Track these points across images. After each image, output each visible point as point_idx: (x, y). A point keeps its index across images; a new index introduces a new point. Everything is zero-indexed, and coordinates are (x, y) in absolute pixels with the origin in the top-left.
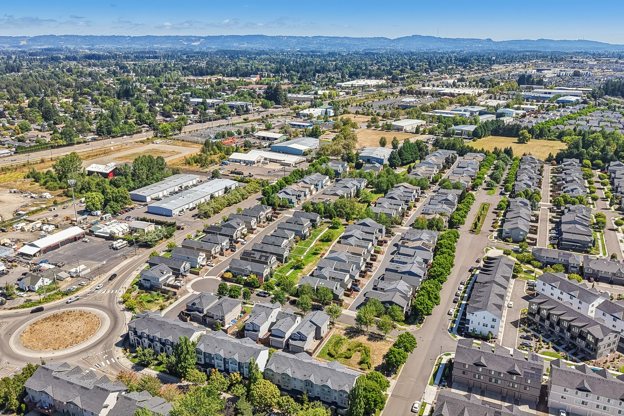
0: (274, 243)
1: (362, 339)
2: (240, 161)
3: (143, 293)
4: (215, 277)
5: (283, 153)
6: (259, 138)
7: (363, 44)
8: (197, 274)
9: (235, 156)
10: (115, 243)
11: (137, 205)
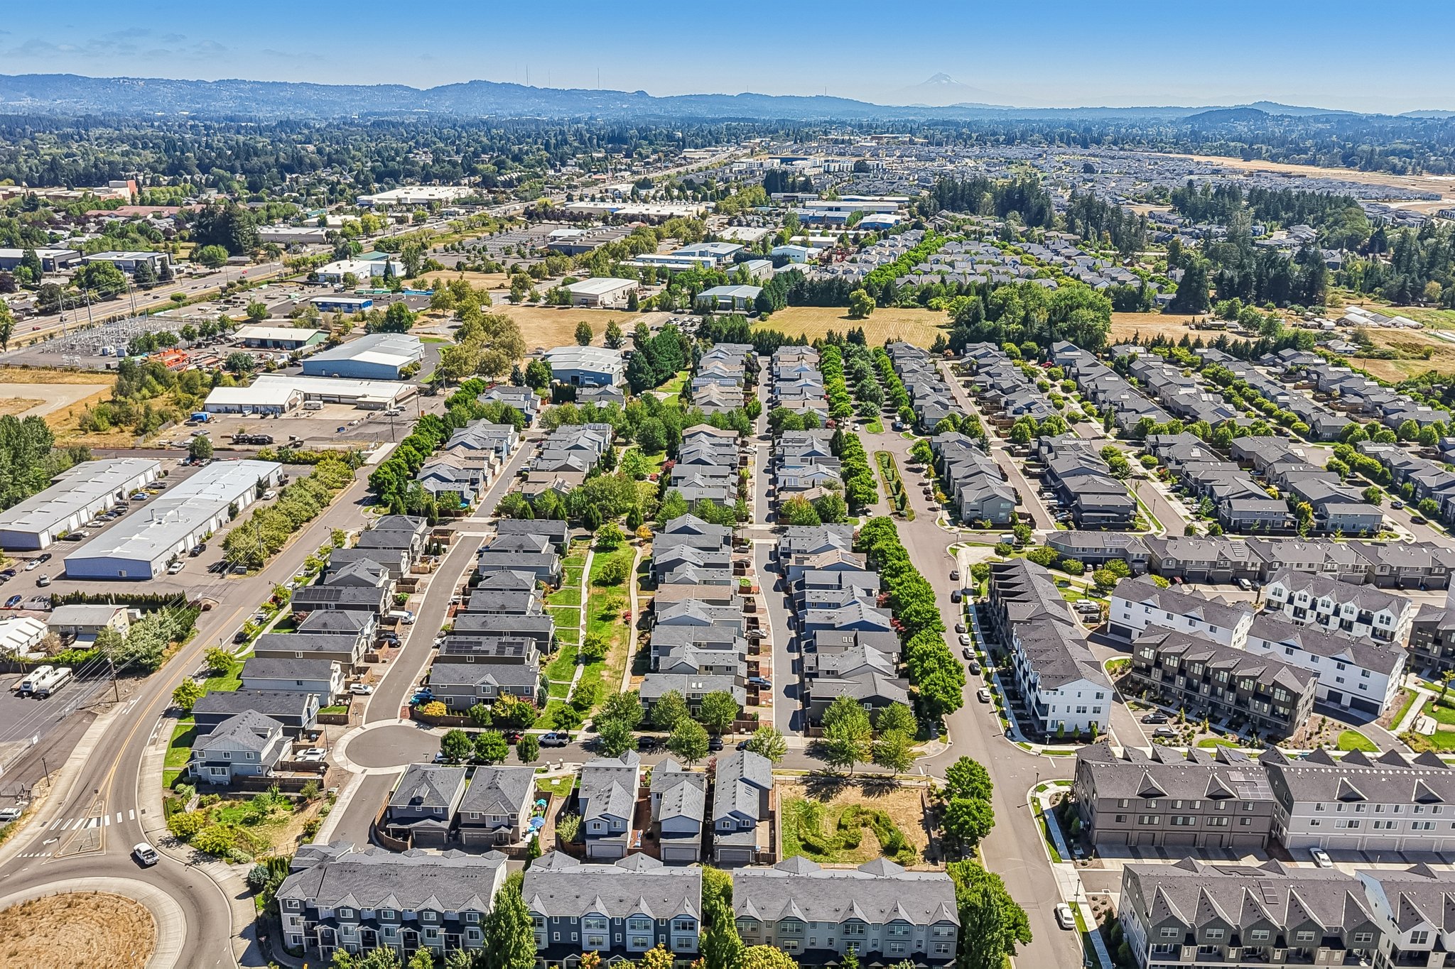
0: (503, 607)
1: (852, 795)
2: (240, 409)
3: (214, 801)
4: (394, 722)
5: (341, 377)
6: (248, 343)
7: (352, 100)
8: (342, 721)
9: (219, 396)
10: (32, 677)
11: (14, 562)
